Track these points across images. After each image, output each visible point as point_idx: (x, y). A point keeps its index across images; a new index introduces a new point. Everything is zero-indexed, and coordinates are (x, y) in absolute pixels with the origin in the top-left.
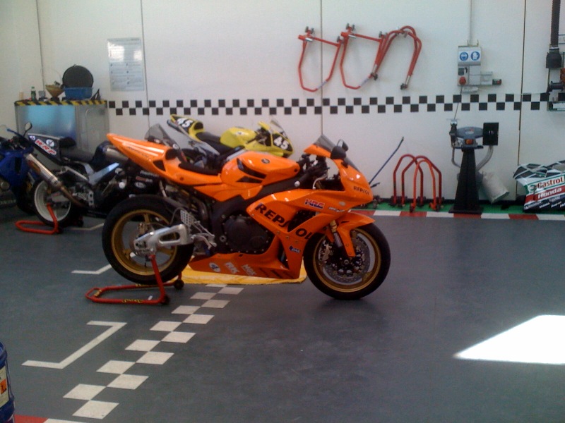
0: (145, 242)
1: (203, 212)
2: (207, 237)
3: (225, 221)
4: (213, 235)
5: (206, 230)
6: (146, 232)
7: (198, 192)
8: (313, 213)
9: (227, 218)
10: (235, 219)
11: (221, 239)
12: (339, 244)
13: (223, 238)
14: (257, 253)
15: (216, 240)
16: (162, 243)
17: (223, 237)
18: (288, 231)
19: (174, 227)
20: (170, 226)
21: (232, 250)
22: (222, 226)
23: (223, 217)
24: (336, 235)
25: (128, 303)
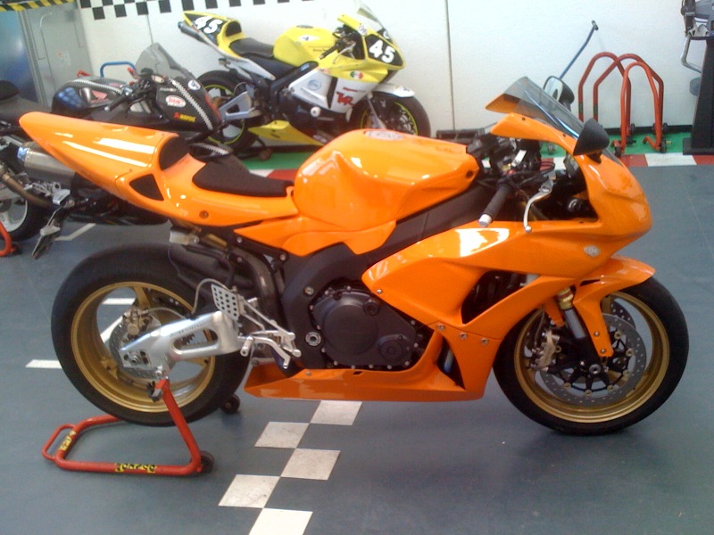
0: (143, 353)
1: (263, 282)
2: (277, 339)
3: (314, 302)
4: (292, 334)
5: (273, 323)
6: (144, 330)
7: (245, 239)
8: (522, 278)
9: (319, 294)
10: (338, 297)
11: (308, 340)
12: (579, 333)
13: (313, 338)
14: (394, 369)
15: (298, 342)
16: (179, 352)
17: (314, 334)
18: (465, 321)
19: (203, 318)
20: (193, 317)
21: (336, 363)
22: (310, 311)
23: (310, 291)
24: (570, 314)
25: (128, 473)
